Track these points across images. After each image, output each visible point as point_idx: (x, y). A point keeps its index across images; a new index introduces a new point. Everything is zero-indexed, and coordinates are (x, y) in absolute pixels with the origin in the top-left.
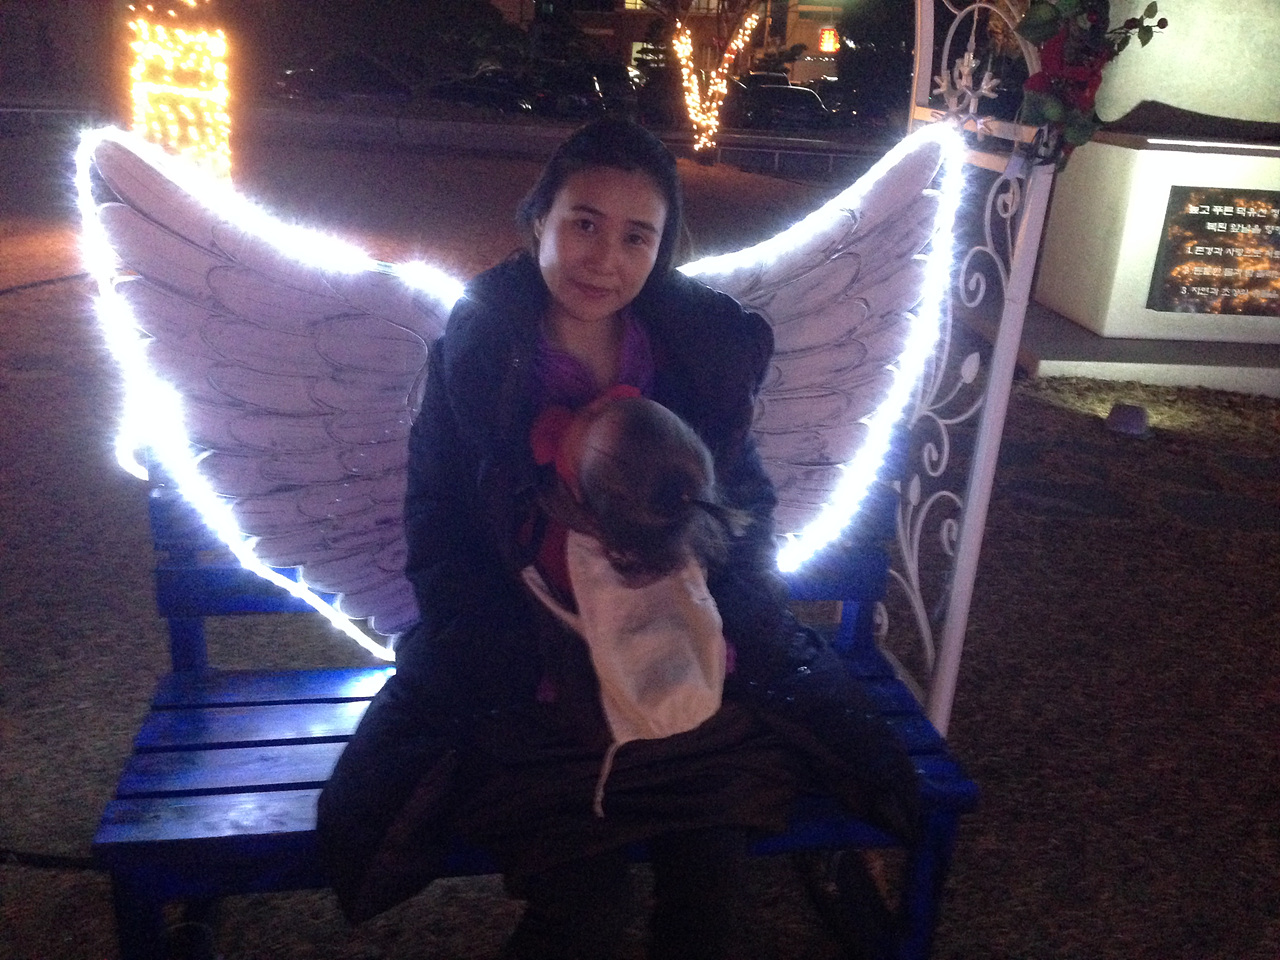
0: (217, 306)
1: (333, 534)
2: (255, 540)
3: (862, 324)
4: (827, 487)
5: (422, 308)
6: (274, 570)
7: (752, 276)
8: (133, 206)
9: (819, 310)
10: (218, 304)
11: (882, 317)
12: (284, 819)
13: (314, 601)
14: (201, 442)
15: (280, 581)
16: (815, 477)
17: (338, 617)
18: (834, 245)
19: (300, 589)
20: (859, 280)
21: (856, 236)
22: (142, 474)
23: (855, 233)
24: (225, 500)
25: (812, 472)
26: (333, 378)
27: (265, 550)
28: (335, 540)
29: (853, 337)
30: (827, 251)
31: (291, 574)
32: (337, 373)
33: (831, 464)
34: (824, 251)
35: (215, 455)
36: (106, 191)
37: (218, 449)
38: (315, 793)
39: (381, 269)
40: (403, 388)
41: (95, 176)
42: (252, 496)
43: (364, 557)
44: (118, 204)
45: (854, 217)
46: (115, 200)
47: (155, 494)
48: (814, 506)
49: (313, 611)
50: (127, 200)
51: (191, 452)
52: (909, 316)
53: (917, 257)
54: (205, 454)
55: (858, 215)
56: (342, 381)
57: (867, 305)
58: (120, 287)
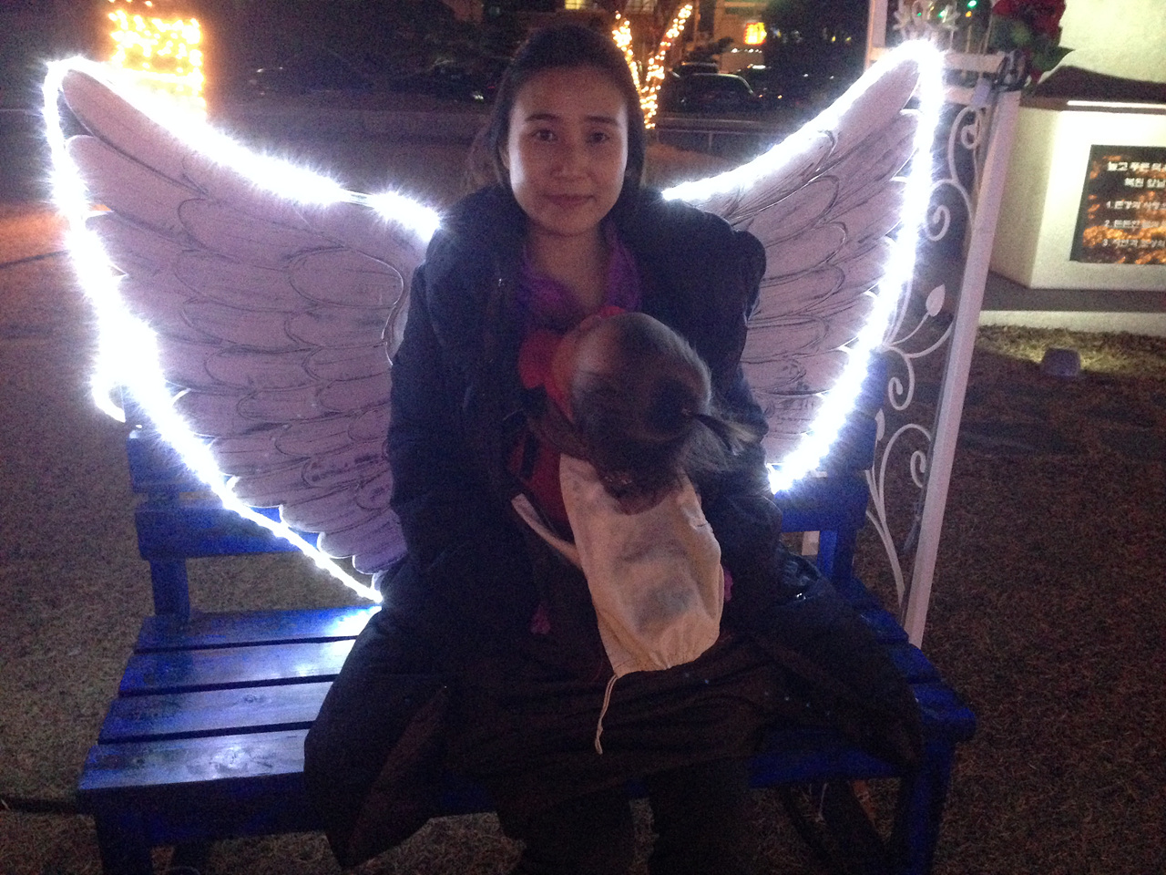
0: (191, 240)
1: (312, 472)
2: (235, 480)
3: (840, 248)
4: (806, 417)
5: (397, 240)
6: (256, 510)
7: (728, 202)
8: (103, 138)
9: (798, 235)
10: (191, 238)
11: (859, 242)
12: (269, 761)
13: (296, 540)
14: (179, 381)
15: (262, 521)
16: (796, 405)
17: (322, 558)
18: (813, 167)
19: (282, 529)
20: (837, 203)
21: (833, 158)
22: (119, 416)
23: (834, 154)
24: (203, 440)
25: (792, 401)
26: (310, 314)
27: (245, 489)
28: (316, 479)
29: (831, 262)
30: (807, 174)
31: (273, 514)
32: (315, 308)
33: (811, 393)
34: (802, 174)
35: (190, 392)
36: (74, 124)
37: (195, 387)
38: (303, 734)
39: (355, 200)
40: (379, 322)
41: (63, 107)
42: (231, 436)
43: (343, 496)
44: (86, 136)
45: (832, 138)
46: (86, 133)
47: (133, 435)
48: (793, 435)
49: (296, 550)
50: (95, 132)
51: (168, 391)
52: (888, 240)
53: (895, 179)
54: (183, 393)
55: (835, 136)
56: (318, 317)
57: (845, 228)
58: (91, 222)
